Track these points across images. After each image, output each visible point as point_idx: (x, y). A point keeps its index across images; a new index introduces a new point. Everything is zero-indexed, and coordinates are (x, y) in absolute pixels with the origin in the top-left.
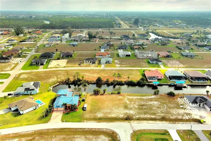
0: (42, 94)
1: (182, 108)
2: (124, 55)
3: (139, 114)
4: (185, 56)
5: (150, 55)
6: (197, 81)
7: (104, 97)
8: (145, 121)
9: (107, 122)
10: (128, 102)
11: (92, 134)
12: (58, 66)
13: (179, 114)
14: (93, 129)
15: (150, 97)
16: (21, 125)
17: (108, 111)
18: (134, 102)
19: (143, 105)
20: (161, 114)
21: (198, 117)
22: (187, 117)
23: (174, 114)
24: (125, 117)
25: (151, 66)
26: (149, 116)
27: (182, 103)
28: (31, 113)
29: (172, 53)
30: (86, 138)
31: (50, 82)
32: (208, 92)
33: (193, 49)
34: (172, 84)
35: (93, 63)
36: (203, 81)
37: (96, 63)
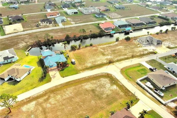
0: (24, 60)
1: (140, 47)
2: (73, 13)
3: (116, 57)
4: (118, 8)
5: (93, 11)
6: (137, 27)
7: (81, 51)
8: (123, 61)
9: (98, 68)
10: (102, 50)
11: (94, 80)
12: (16, 31)
13: (140, 51)
14: (92, 76)
15: (115, 44)
16: (27, 90)
17: (93, 60)
18: (106, 49)
19: (114, 51)
20: (130, 54)
21: (152, 51)
22: (146, 52)
23: (137, 52)
24: (108, 61)
25: (100, 20)
26: (123, 57)
27: (138, 43)
28: (28, 78)
29: (108, 7)
30: (91, 83)
31: (21, 47)
32: (148, 32)
33: (120, 2)
34: (123, 31)
35: (49, 23)
36: (141, 25)
37: (52, 22)
